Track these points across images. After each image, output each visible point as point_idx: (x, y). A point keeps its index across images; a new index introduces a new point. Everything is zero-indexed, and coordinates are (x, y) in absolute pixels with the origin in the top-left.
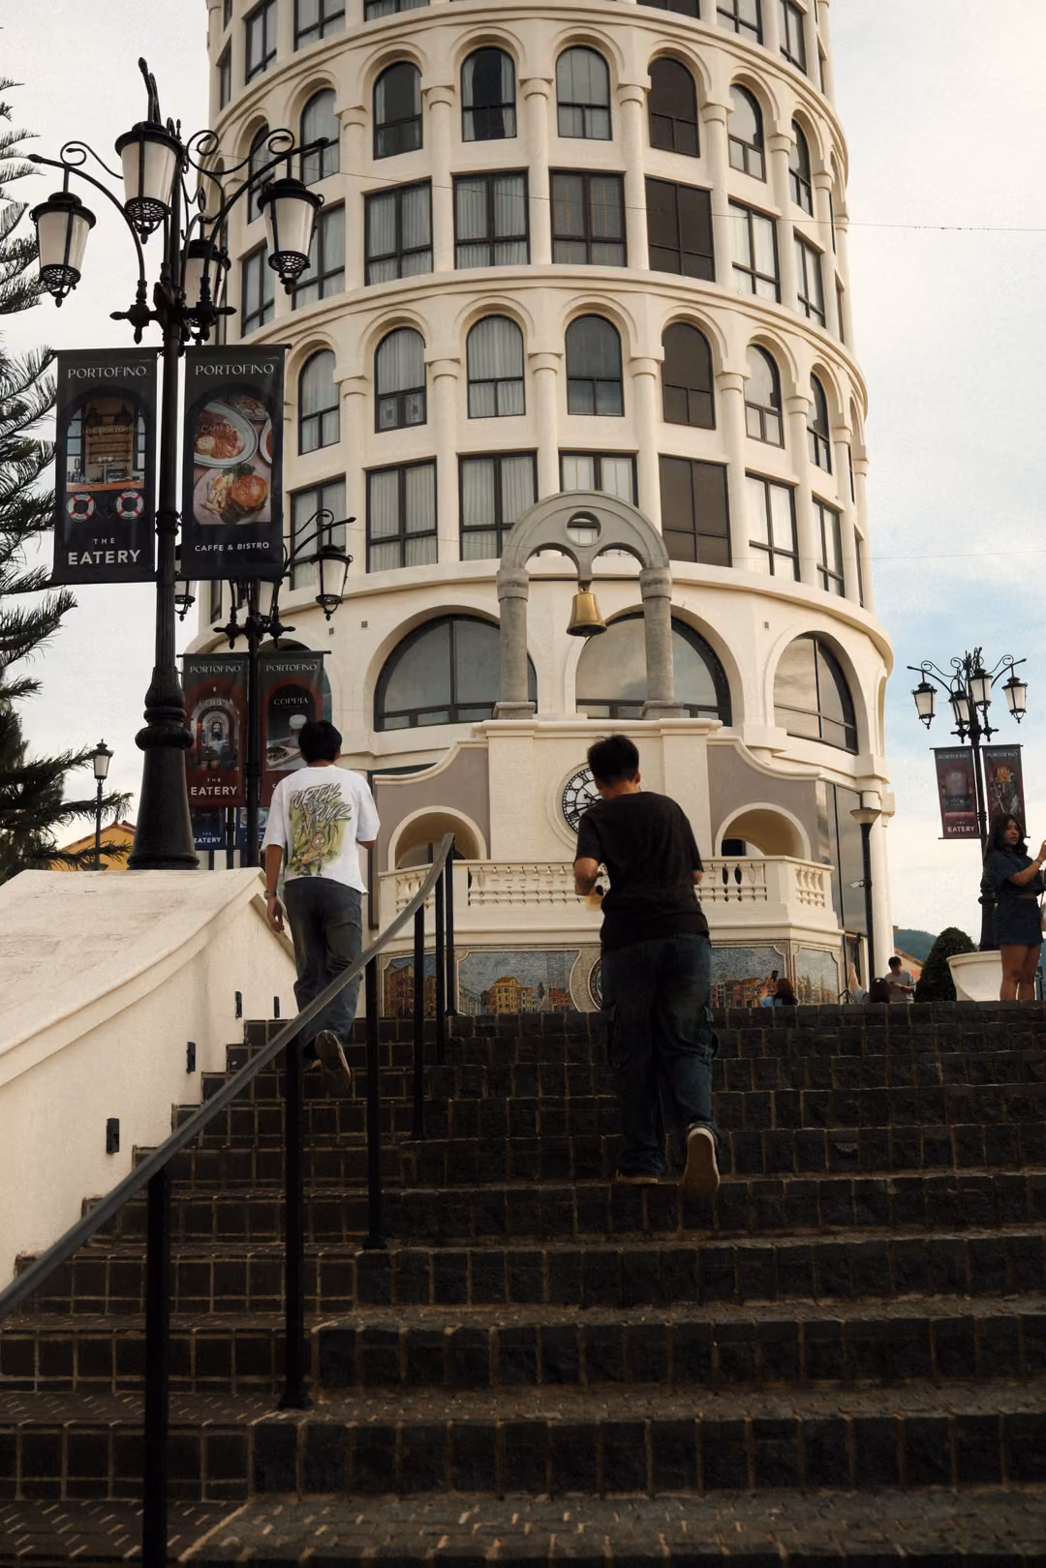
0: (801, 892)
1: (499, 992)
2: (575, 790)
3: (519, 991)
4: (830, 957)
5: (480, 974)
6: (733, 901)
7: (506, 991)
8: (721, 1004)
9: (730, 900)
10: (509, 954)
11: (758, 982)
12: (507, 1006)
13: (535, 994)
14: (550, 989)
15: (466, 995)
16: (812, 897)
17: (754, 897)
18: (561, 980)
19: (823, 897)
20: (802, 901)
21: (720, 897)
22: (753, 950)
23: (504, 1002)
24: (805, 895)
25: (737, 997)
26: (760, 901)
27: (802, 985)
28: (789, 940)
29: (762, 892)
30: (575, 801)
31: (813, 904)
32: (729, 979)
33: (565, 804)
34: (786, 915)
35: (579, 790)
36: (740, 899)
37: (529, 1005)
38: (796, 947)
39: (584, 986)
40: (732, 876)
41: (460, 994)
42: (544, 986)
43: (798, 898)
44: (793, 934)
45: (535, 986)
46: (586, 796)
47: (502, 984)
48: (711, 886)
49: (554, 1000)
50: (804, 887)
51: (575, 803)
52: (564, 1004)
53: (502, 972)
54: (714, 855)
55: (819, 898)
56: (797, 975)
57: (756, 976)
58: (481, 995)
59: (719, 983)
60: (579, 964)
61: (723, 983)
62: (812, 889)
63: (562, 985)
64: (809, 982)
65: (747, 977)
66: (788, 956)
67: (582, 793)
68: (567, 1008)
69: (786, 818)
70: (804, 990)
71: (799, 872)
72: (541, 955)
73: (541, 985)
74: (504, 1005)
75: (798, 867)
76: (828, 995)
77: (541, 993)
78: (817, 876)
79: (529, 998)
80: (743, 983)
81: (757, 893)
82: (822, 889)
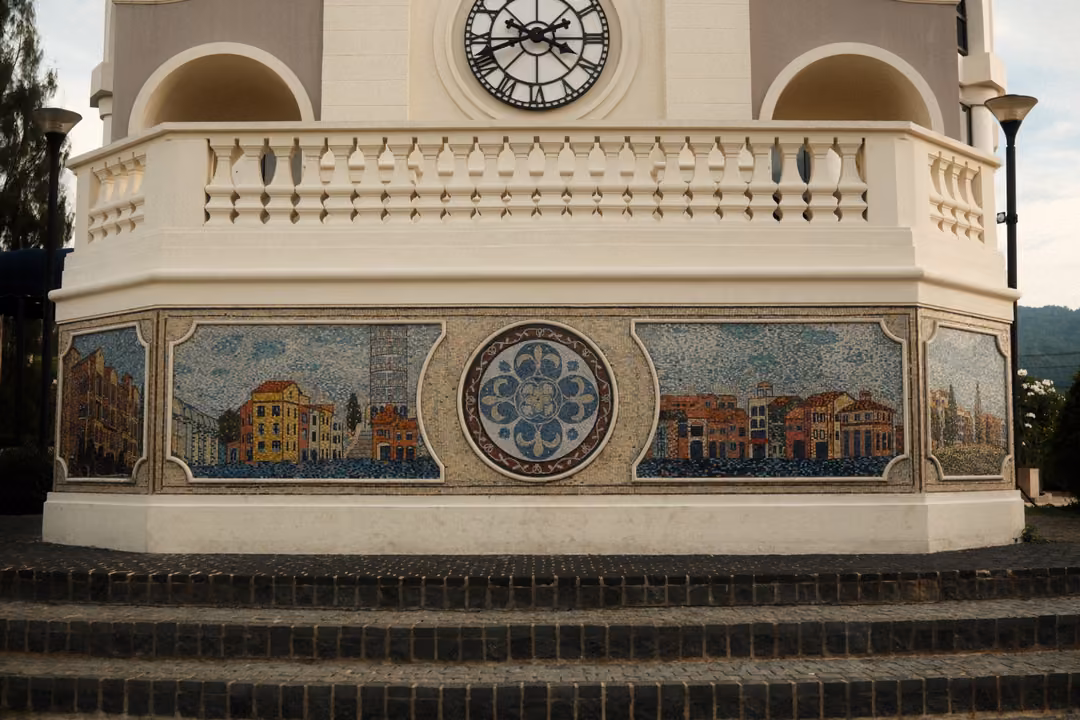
0: (940, 207)
1: (261, 413)
2: (489, 12)
3: (305, 414)
4: (993, 348)
5: (218, 372)
6: (793, 220)
7: (276, 412)
8: (759, 449)
9: (785, 218)
10: (287, 330)
11: (844, 401)
12: (276, 444)
13: (341, 418)
14: (374, 410)
15: (187, 420)
16: (960, 217)
17: (838, 212)
18: (397, 388)
19: (980, 219)
20: (940, 225)
21: (763, 209)
22: (833, 328)
23: (269, 437)
24: (947, 214)
25: (793, 436)
26: (852, 220)
27: (940, 409)
28: (916, 308)
29: (858, 202)
30: (489, 34)
31: (961, 232)
32: (777, 393)
33: (471, 39)
34: (910, 252)
35: (497, 13)
36: (807, 215)
37: (325, 445)
38: (929, 323)
39: (448, 404)
40: (791, 168)
41: (175, 416)
42: (360, 401)
43: (933, 218)
44: (924, 295)
45: (341, 405)
46: (509, 24)
47: (263, 397)
48: (744, 186)
49: (382, 433)
50: (945, 197)
51: (488, 36)
52: (404, 442)
53: (271, 368)
54: (756, 115)
55: (974, 222)
56: (930, 387)
57: (839, 386)
58: (222, 420)
59: (757, 403)
60: (442, 354)
61: (764, 403)
62: (959, 201)
63: (398, 401)
64: (952, 402)
65: (821, 390)
66: (913, 345)
67: (504, 17)
68: (411, 453)
69: (902, 76)
70: (942, 419)
71: (937, 161)
72: (355, 332)
73: (354, 398)
74: (268, 443)
75: (935, 151)
76: (988, 426)
77: (354, 419)
78: (970, 176)
79: (326, 428)
80: (813, 400)
81: (846, 202)
82: (980, 205)
